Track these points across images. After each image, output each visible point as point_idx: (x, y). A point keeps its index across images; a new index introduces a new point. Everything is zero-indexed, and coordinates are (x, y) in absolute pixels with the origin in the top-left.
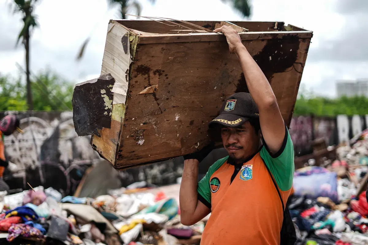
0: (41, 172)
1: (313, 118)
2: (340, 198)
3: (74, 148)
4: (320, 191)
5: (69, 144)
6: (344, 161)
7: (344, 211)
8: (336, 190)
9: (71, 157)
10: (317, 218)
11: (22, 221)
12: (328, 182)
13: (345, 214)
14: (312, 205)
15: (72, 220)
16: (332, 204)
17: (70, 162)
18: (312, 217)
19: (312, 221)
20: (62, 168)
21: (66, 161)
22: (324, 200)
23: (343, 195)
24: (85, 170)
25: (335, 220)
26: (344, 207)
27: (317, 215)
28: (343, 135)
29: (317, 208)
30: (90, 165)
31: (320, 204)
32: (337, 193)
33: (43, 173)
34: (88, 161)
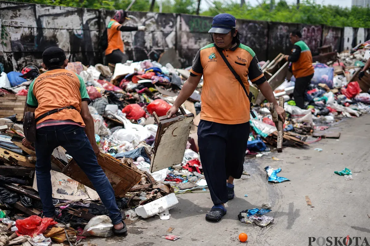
0: (134, 53)
1: (323, 27)
2: (335, 86)
3: (153, 38)
4: (320, 79)
5: (151, 35)
6: (342, 63)
7: (336, 94)
8: (332, 80)
9: (151, 45)
10: (316, 95)
11: (156, 75)
12: (327, 74)
13: (335, 96)
14: (314, 88)
15: (181, 77)
16: (328, 89)
17: (151, 47)
18: (313, 94)
19: (312, 97)
20: (146, 52)
21: (148, 47)
22: (323, 85)
23: (337, 84)
24: (160, 54)
25: (328, 97)
26: (336, 91)
27: (316, 93)
28: (347, 44)
29: (317, 90)
30: (162, 51)
31: (319, 87)
32: (333, 82)
33: (135, 54)
34: (161, 48)
